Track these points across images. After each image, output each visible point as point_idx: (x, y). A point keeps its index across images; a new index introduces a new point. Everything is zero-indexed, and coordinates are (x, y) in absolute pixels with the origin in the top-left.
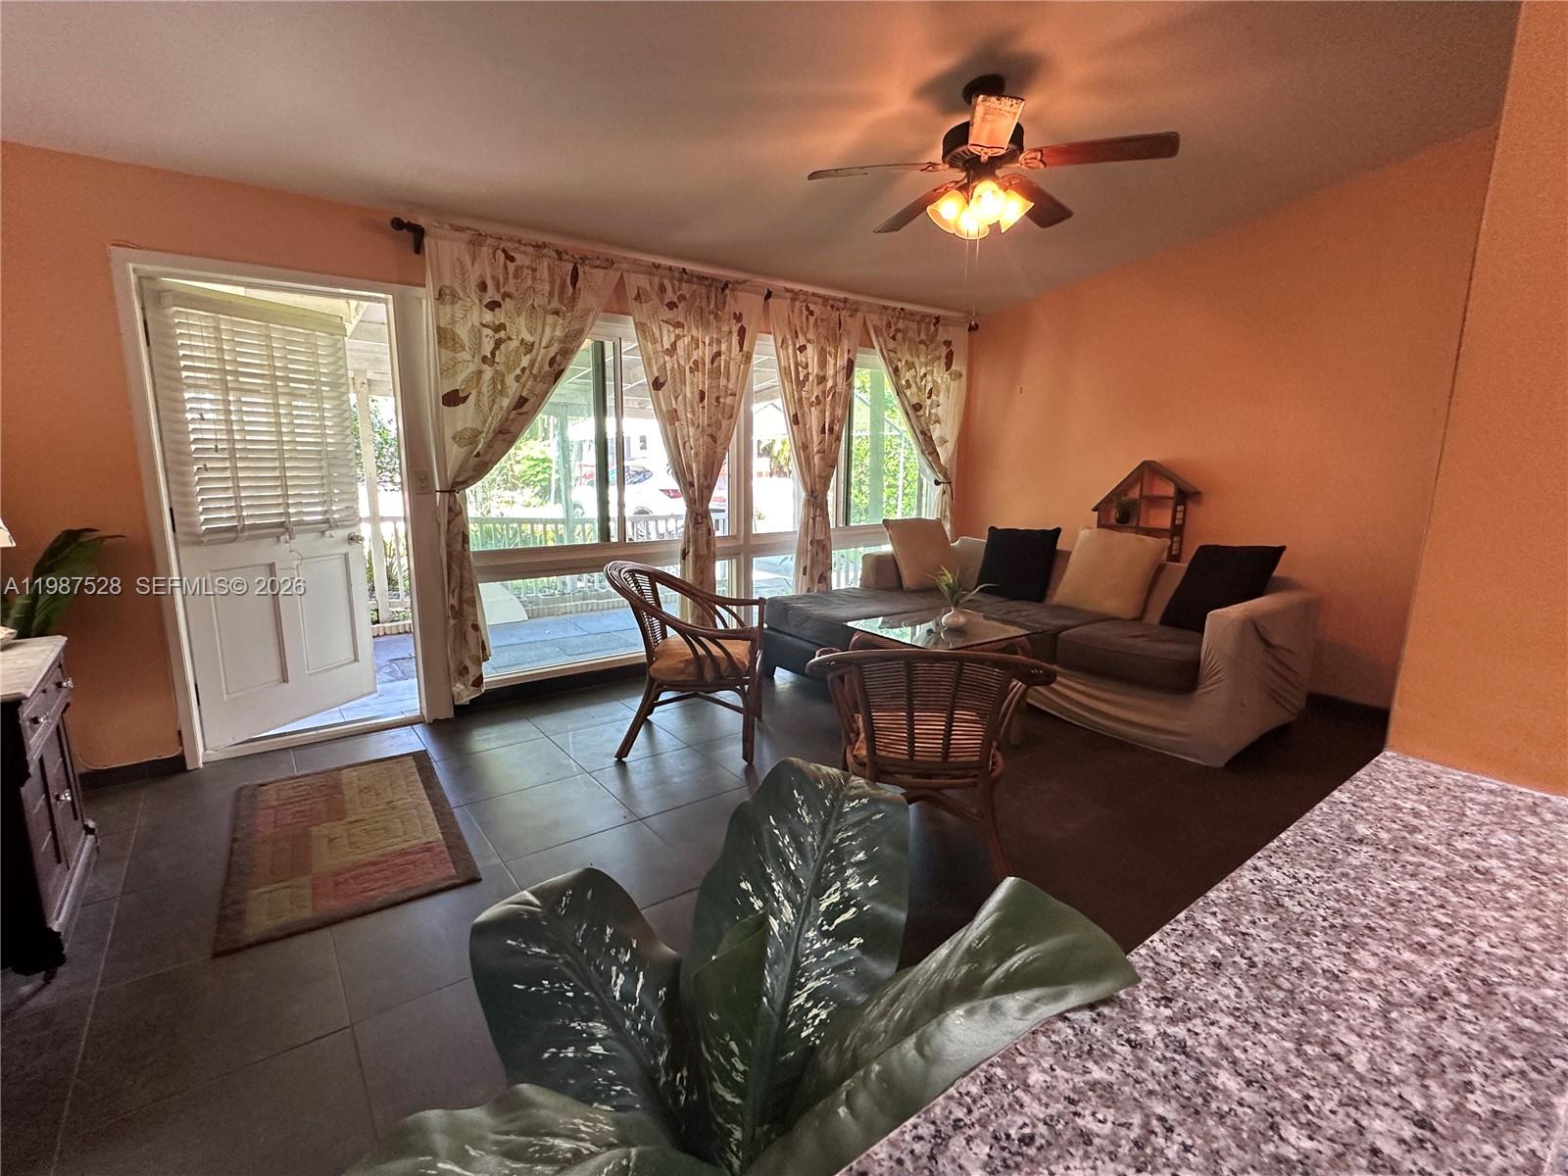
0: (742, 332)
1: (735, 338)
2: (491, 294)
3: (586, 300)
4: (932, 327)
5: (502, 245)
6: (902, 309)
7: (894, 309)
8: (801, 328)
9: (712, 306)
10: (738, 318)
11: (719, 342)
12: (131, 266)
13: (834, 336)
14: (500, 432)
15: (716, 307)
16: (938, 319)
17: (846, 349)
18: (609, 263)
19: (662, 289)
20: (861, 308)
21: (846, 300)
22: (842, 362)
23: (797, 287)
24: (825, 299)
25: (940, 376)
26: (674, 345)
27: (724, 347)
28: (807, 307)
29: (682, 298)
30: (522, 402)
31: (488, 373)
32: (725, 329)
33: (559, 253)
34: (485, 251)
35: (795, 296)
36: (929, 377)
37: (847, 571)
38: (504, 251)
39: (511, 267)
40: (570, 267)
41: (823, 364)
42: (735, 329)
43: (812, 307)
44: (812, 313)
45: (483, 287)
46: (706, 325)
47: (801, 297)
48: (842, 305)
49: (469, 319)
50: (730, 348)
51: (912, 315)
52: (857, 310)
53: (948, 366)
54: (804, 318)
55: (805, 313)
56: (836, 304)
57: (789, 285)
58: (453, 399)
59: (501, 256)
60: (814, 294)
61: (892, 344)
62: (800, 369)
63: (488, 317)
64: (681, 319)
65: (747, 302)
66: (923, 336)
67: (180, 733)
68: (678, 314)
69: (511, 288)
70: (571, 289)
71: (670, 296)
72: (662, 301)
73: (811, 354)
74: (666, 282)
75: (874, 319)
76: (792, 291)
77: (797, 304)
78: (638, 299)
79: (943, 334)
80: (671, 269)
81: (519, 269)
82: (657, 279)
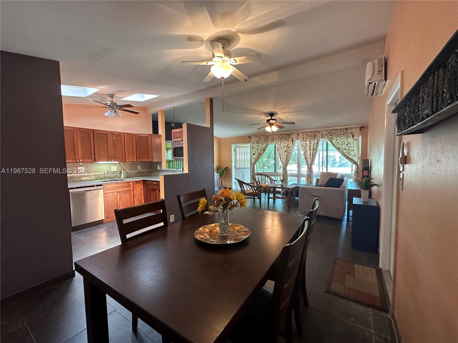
0: (293, 141)
1: (291, 142)
2: (258, 142)
3: (269, 140)
4: (345, 130)
6: (334, 129)
7: (331, 130)
8: (305, 138)
10: (292, 138)
11: (288, 143)
13: (313, 138)
15: (288, 137)
17: (316, 139)
19: (279, 137)
20: (320, 131)
21: (316, 131)
22: (316, 141)
23: (304, 131)
24: (311, 132)
25: (350, 140)
27: (289, 143)
28: (307, 134)
29: (282, 137)
31: (257, 151)
32: (290, 140)
34: (257, 138)
35: (304, 133)
36: (346, 141)
39: (260, 139)
41: (310, 143)
43: (308, 133)
44: (308, 135)
45: (257, 142)
46: (286, 140)
49: (255, 145)
52: (320, 132)
53: (353, 138)
54: (306, 136)
55: (306, 135)
56: (314, 132)
57: (303, 131)
58: (254, 154)
59: (259, 138)
60: (308, 131)
61: (330, 137)
62: (305, 145)
63: (257, 145)
65: (294, 136)
66: (342, 133)
68: (281, 140)
69: (260, 141)
71: (280, 138)
73: (308, 141)
74: (280, 136)
75: (325, 133)
76: (303, 132)
77: (305, 134)
78: (275, 139)
79: (349, 131)
80: (280, 134)
81: (261, 139)
82: (278, 136)
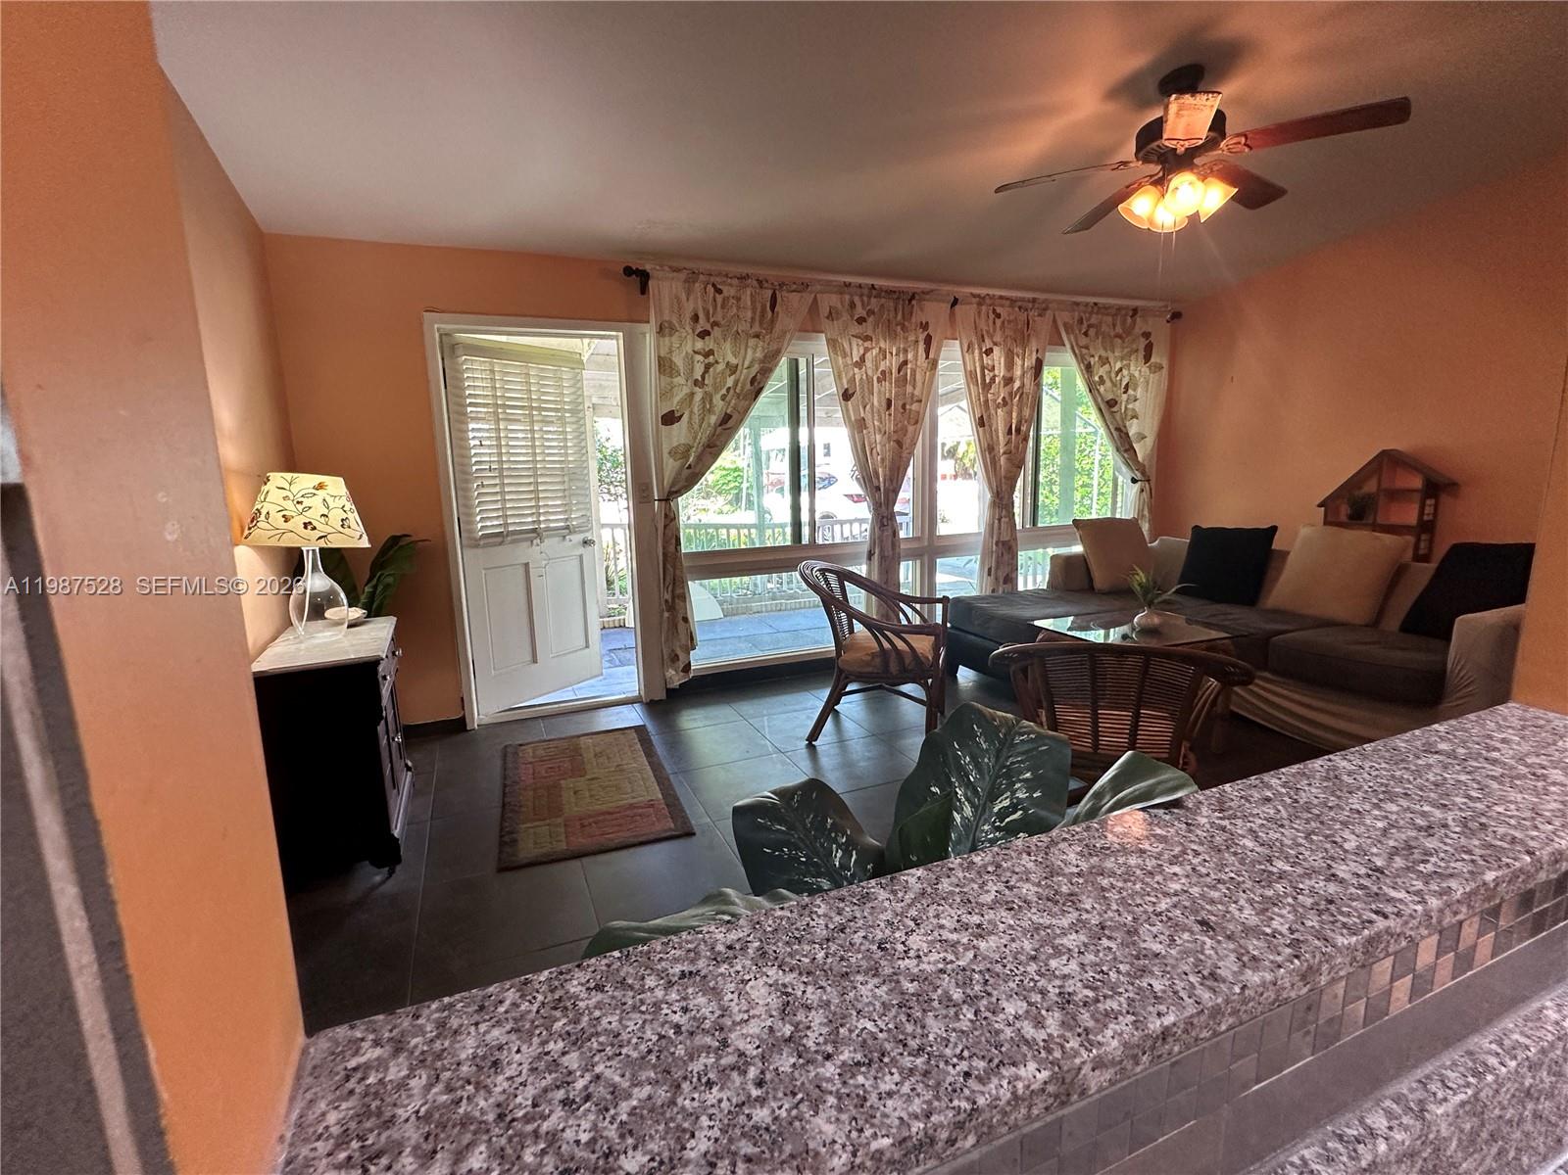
0: (928, 341)
1: (921, 347)
2: (703, 324)
3: (784, 321)
4: (1129, 320)
5: (712, 279)
6: (1095, 304)
7: (1087, 305)
8: (988, 332)
9: (899, 317)
10: (925, 326)
11: (906, 351)
12: (436, 326)
13: (1021, 336)
14: (709, 446)
15: (903, 317)
16: (1135, 311)
17: (1034, 349)
18: (804, 286)
19: (852, 305)
20: (1050, 306)
21: (1034, 300)
22: (1030, 361)
23: (983, 291)
24: (1013, 301)
25: (1137, 369)
26: (863, 359)
27: (910, 356)
28: (994, 311)
29: (871, 312)
30: (727, 418)
31: (699, 393)
32: (912, 338)
33: (760, 282)
34: (698, 287)
35: (981, 300)
36: (1125, 372)
37: (1034, 572)
38: (714, 285)
39: (720, 298)
40: (770, 292)
41: (1010, 365)
42: (922, 337)
43: (999, 310)
44: (998, 316)
45: (696, 318)
46: (892, 335)
47: (988, 301)
48: (1030, 305)
49: (685, 346)
50: (917, 356)
51: (1106, 308)
52: (1045, 309)
53: (1147, 358)
54: (991, 321)
55: (992, 316)
56: (1024, 304)
57: (976, 291)
58: (670, 419)
59: (711, 290)
60: (1001, 297)
61: (1083, 341)
62: (986, 372)
63: (699, 345)
64: (869, 333)
65: (933, 312)
66: (1119, 329)
67: (462, 699)
68: (868, 328)
69: (719, 317)
70: (770, 314)
71: (860, 311)
72: (852, 317)
73: (998, 357)
74: (856, 299)
75: (1064, 317)
76: (979, 296)
77: (984, 308)
78: (830, 316)
79: (1141, 326)
80: (860, 286)
81: (725, 300)
82: (847, 297)
